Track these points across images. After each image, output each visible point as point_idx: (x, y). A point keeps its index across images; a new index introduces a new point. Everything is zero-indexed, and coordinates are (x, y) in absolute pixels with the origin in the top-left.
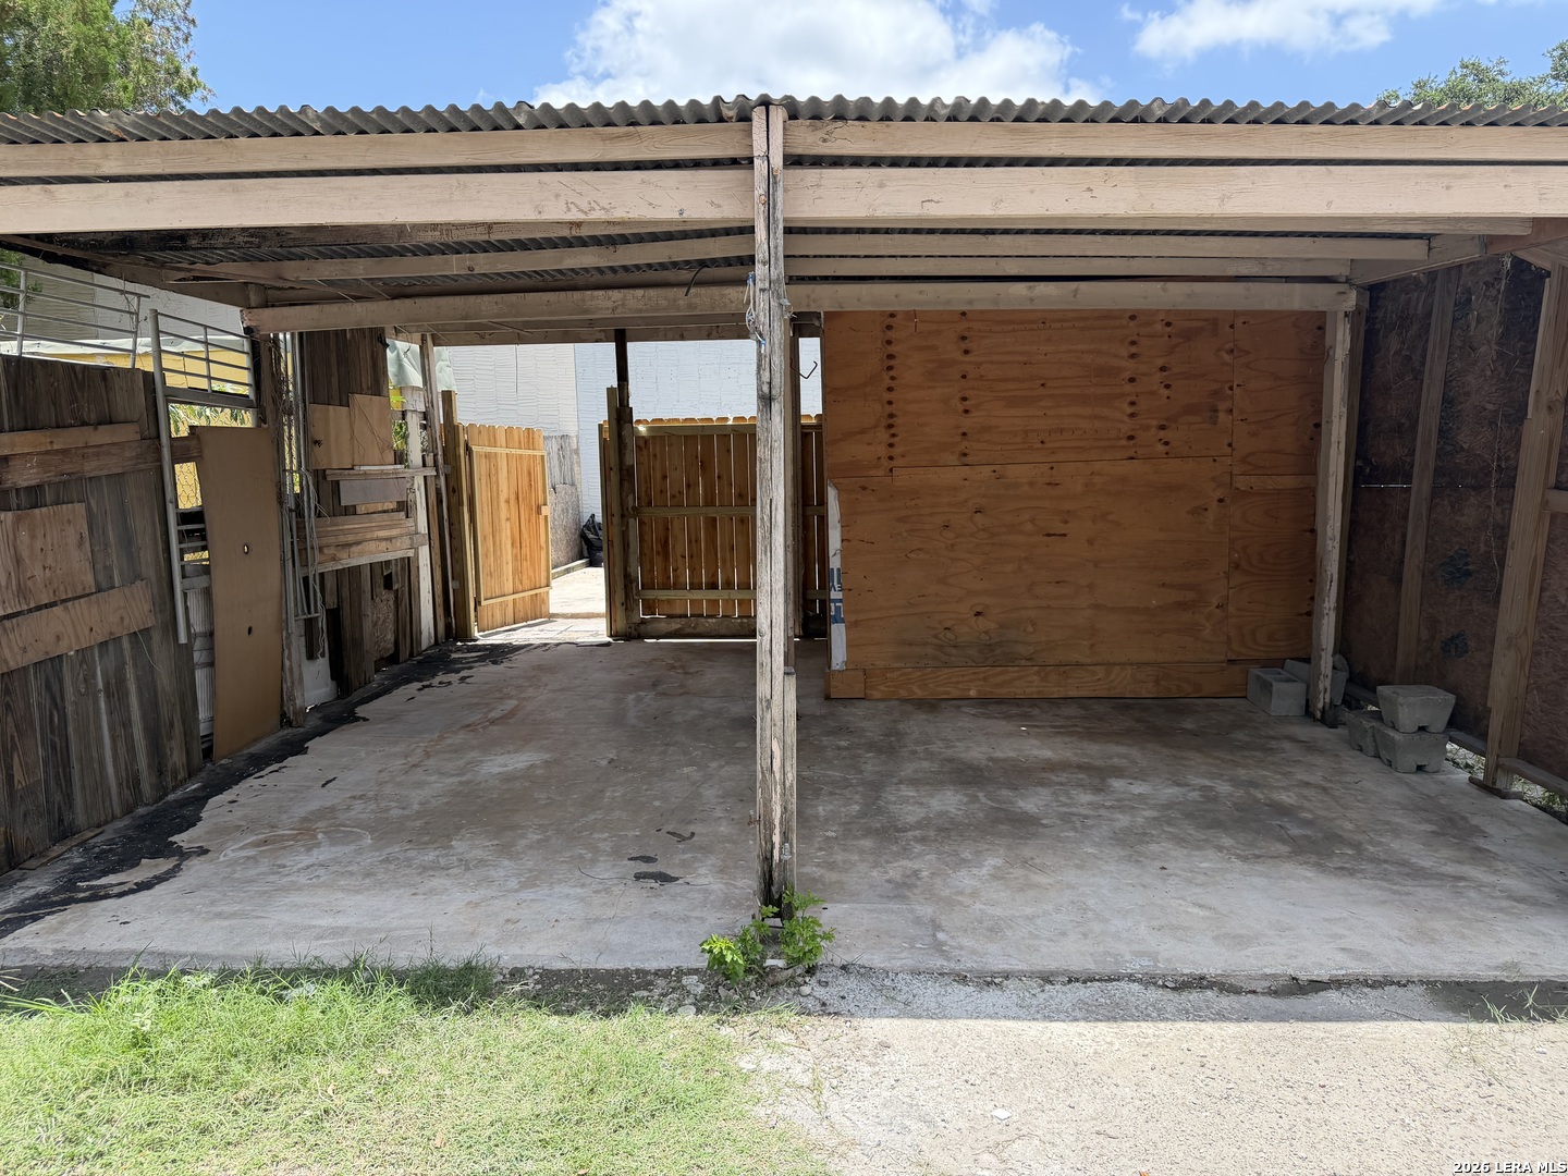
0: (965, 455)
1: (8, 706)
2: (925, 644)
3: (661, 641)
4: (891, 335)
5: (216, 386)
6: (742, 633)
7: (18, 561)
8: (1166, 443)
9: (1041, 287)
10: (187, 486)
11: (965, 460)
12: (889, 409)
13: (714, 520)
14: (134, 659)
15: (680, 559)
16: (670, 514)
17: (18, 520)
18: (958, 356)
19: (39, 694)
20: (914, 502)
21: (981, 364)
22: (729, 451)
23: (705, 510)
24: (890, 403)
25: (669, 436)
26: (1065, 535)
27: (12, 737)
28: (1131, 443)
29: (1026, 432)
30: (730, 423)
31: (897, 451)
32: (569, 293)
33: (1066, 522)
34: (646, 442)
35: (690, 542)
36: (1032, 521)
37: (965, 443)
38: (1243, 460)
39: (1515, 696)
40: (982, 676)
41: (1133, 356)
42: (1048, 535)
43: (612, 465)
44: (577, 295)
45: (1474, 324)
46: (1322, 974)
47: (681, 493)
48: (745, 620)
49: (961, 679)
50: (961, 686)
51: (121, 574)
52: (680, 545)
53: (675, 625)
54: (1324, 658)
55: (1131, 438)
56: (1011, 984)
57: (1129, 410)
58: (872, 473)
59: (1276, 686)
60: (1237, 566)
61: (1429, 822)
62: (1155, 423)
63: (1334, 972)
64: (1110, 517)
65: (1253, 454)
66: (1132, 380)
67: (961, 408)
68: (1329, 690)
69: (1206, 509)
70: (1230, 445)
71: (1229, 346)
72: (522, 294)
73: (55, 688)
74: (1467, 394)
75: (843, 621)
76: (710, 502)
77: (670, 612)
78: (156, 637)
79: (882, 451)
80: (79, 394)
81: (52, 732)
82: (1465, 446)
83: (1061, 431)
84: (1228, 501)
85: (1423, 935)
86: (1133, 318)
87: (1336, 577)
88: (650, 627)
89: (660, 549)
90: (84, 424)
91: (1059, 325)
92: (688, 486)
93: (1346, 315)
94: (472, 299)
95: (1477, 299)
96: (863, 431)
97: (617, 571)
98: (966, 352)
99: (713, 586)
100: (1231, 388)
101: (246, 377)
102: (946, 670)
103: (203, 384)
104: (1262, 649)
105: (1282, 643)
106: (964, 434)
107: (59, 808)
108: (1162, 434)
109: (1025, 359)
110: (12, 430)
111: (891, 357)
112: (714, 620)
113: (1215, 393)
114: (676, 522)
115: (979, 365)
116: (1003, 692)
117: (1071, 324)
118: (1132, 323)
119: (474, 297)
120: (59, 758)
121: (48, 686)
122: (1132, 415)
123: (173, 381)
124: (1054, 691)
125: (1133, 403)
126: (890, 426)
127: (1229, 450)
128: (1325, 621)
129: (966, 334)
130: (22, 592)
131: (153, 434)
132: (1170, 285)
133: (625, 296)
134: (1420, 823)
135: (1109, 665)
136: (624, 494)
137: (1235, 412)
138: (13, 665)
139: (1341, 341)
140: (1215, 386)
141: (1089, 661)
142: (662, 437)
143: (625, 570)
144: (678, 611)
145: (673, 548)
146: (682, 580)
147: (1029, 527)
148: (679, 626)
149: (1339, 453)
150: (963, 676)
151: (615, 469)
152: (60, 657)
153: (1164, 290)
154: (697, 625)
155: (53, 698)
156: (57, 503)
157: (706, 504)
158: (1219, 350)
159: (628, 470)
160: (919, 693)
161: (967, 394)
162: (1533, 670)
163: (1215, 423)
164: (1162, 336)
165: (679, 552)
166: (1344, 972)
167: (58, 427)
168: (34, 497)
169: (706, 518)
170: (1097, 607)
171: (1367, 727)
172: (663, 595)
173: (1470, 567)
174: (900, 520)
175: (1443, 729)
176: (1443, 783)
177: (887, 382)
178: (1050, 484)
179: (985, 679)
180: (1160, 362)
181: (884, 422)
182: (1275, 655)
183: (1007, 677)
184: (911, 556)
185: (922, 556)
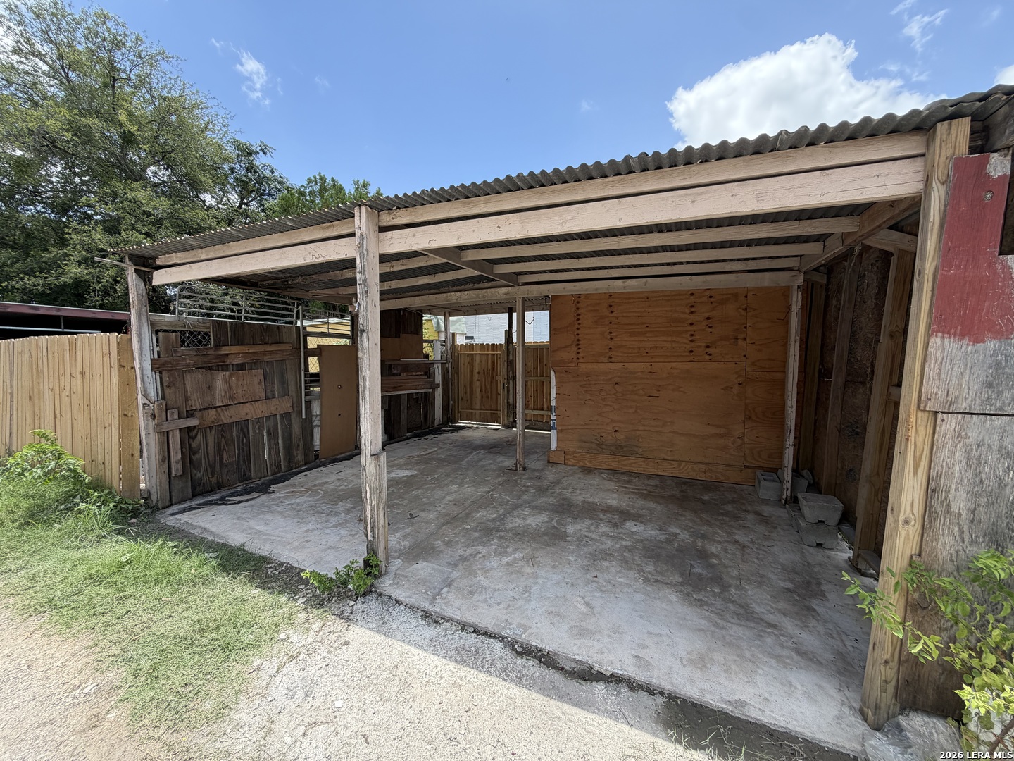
0: (611, 358)
1: (222, 435)
2: (592, 442)
4: (579, 305)
5: (330, 331)
7: (230, 388)
8: (710, 355)
9: (629, 282)
10: (314, 365)
11: (610, 360)
12: (577, 337)
14: (281, 422)
16: (527, 379)
17: (231, 375)
18: (607, 313)
19: (237, 432)
20: (588, 378)
24: (578, 335)
25: (527, 348)
26: (658, 397)
27: (224, 445)
28: (692, 354)
29: (639, 348)
31: (581, 355)
33: (659, 391)
36: (643, 389)
37: (611, 353)
38: (753, 364)
39: (871, 512)
40: (617, 460)
41: (692, 312)
42: (650, 396)
44: (445, 295)
45: (866, 288)
46: (608, 669)
50: (606, 463)
51: (279, 393)
54: (786, 472)
55: (691, 351)
56: (446, 625)
57: (691, 339)
58: (569, 365)
59: (763, 483)
60: (750, 418)
61: (792, 581)
62: (704, 344)
63: (616, 671)
64: (681, 389)
65: (758, 361)
66: (692, 324)
67: (609, 337)
68: (789, 490)
69: (732, 388)
70: (745, 356)
71: (744, 307)
73: (245, 430)
74: (861, 328)
75: (556, 429)
78: (294, 415)
79: (574, 355)
80: (264, 334)
81: (243, 444)
82: (859, 358)
83: (656, 348)
84: (744, 384)
85: (701, 662)
86: (692, 294)
87: (793, 428)
90: (265, 343)
91: (655, 299)
93: (799, 287)
96: (566, 347)
98: (612, 312)
100: (746, 328)
101: (349, 328)
102: (601, 456)
103: (326, 330)
105: (777, 460)
106: (610, 349)
107: (244, 471)
108: (708, 350)
109: (639, 315)
110: (231, 345)
111: (578, 315)
113: (737, 330)
115: (617, 318)
116: (626, 469)
117: (661, 298)
118: (692, 297)
120: (245, 454)
121: (242, 429)
122: (692, 341)
123: (309, 329)
124: (652, 471)
125: (692, 335)
126: (578, 345)
127: (744, 359)
128: (787, 451)
129: (612, 304)
130: (231, 398)
131: (298, 347)
134: (785, 580)
135: (680, 462)
137: (748, 340)
138: (225, 422)
139: (796, 301)
140: (737, 327)
141: (669, 458)
145: (528, 393)
146: (530, 406)
147: (641, 392)
149: (795, 361)
150: (608, 459)
152: (248, 420)
154: (535, 424)
155: (244, 434)
156: (251, 369)
158: (739, 308)
160: (588, 465)
161: (611, 331)
162: (883, 498)
163: (737, 345)
164: (707, 303)
166: (621, 672)
167: (254, 344)
168: (241, 367)
170: (674, 432)
174: (581, 386)
175: (835, 524)
176: (828, 557)
177: (577, 326)
178: (650, 372)
179: (618, 462)
180: (707, 315)
181: (575, 343)
182: (774, 466)
183: (629, 462)
184: (586, 402)
185: (591, 402)
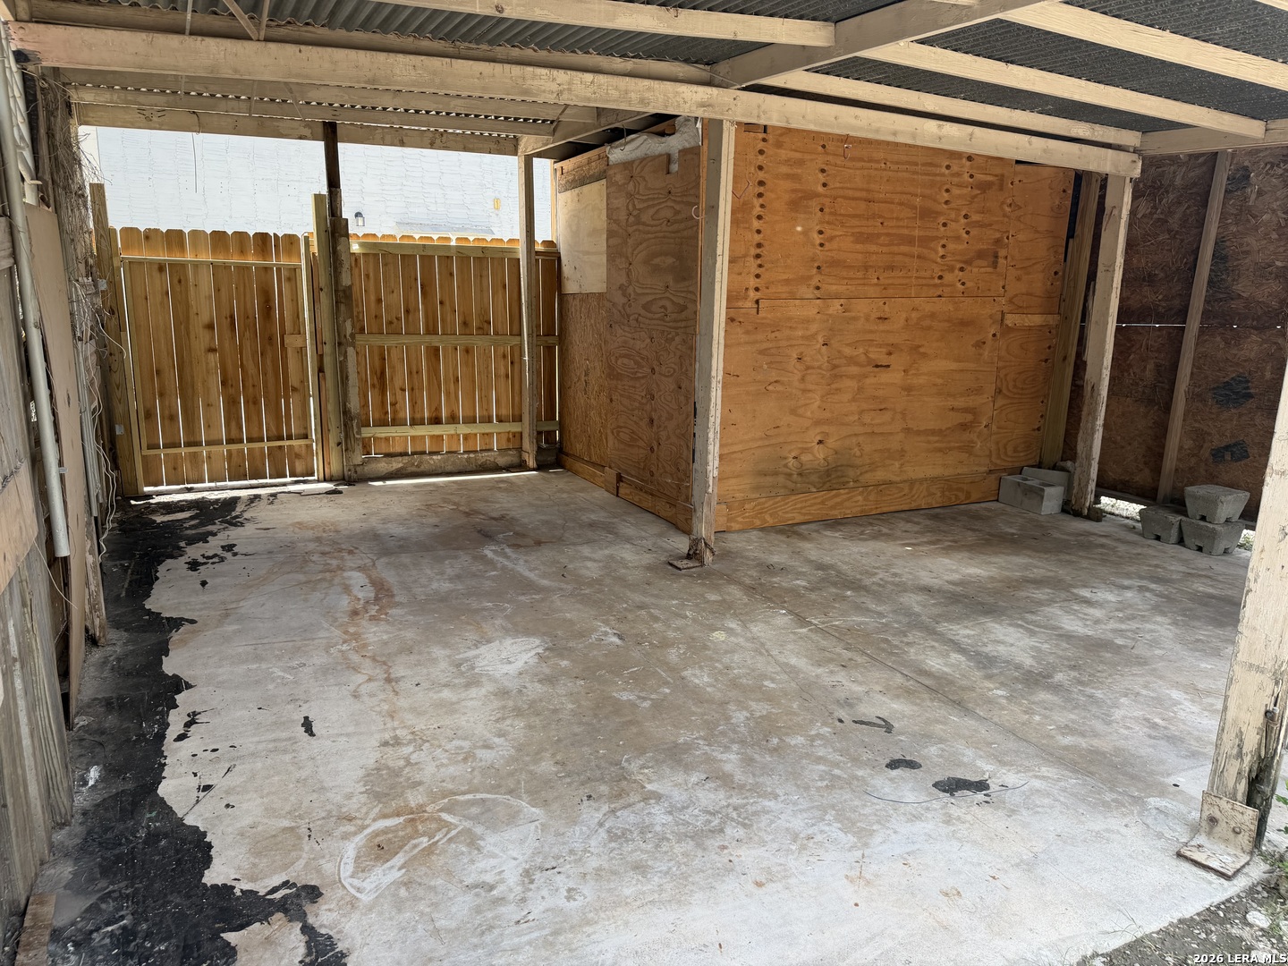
0: (818, 288)
2: (777, 474)
3: (388, 483)
4: (763, 160)
6: (469, 469)
8: (964, 284)
11: (816, 293)
12: (758, 237)
13: (437, 349)
15: (399, 392)
16: (389, 342)
18: (817, 188)
20: (774, 335)
21: (835, 198)
22: (452, 274)
23: (428, 338)
24: (758, 232)
25: (384, 254)
26: (888, 366)
28: (940, 282)
29: (867, 268)
30: (453, 243)
31: (763, 280)
32: (507, 67)
33: (890, 355)
34: (356, 260)
35: (410, 373)
36: (865, 353)
37: (819, 277)
38: (1011, 301)
40: (819, 500)
41: (946, 203)
42: (877, 366)
43: (322, 284)
45: (1254, 196)
47: (398, 319)
48: (472, 455)
49: (804, 504)
50: (803, 511)
52: (400, 376)
53: (396, 464)
55: (940, 277)
57: (942, 252)
58: (740, 304)
60: (1000, 391)
62: (957, 265)
64: (922, 350)
65: (1017, 295)
66: (944, 225)
67: (818, 241)
68: (1094, 492)
69: (984, 343)
70: (1003, 287)
71: (1011, 200)
72: (448, 60)
74: (1246, 252)
76: (431, 330)
77: (387, 451)
79: (750, 281)
82: (1244, 295)
83: (891, 267)
84: (998, 335)
86: (949, 168)
88: (367, 469)
89: (376, 381)
91: (896, 168)
92: (407, 311)
93: (1131, 181)
94: (382, 56)
95: (1257, 176)
96: (735, 260)
97: (330, 407)
98: (824, 185)
99: (436, 421)
100: (1008, 238)
102: (793, 498)
104: (1009, 459)
105: (1021, 454)
106: (819, 268)
108: (961, 275)
109: (870, 196)
111: (761, 184)
112: (439, 457)
113: (998, 241)
114: (394, 353)
115: (833, 199)
118: (947, 172)
119: (385, 54)
122: (943, 257)
124: (873, 508)
125: (944, 247)
126: (759, 256)
127: (1003, 291)
128: (1096, 436)
129: (825, 167)
132: (1035, 139)
133: (571, 80)
135: (912, 481)
136: (341, 319)
137: (1009, 259)
140: (998, 235)
141: (898, 479)
142: (376, 255)
143: (345, 405)
144: (398, 449)
145: (392, 379)
146: (401, 415)
147: (863, 359)
148: (400, 465)
149: (1116, 297)
150: (806, 501)
151: (325, 290)
153: (1030, 143)
154: (421, 463)
157: (428, 332)
158: (1003, 203)
159: (344, 291)
160: (770, 521)
161: (823, 227)
163: (995, 267)
164: (967, 187)
165: (398, 384)
169: (427, 348)
170: (907, 430)
171: (1174, 521)
172: (382, 432)
173: (1252, 391)
174: (762, 352)
177: (757, 210)
178: (882, 318)
179: (823, 503)
180: (964, 211)
181: (753, 252)
182: (1017, 465)
183: (838, 500)
184: (770, 388)
185: (779, 388)
